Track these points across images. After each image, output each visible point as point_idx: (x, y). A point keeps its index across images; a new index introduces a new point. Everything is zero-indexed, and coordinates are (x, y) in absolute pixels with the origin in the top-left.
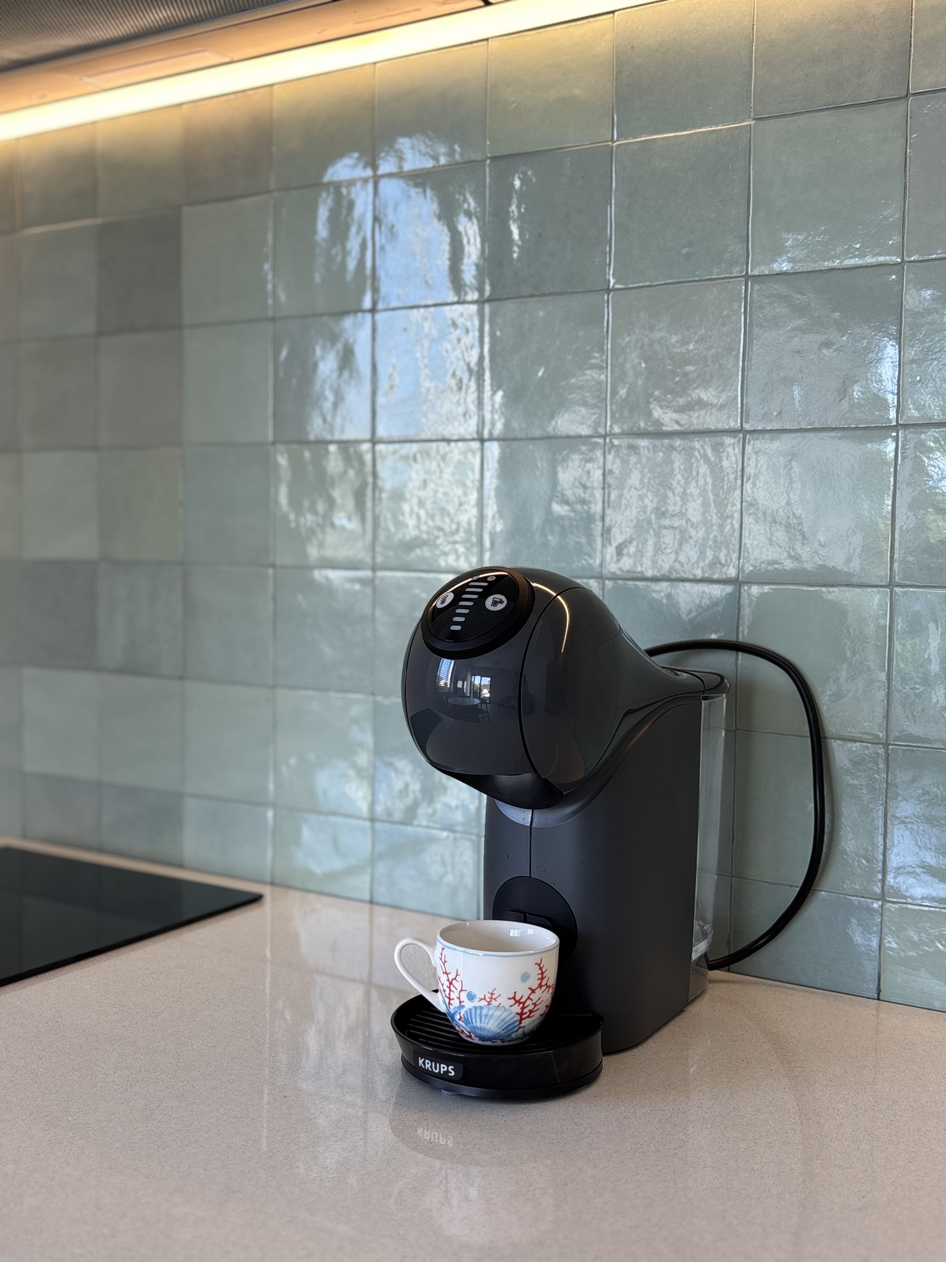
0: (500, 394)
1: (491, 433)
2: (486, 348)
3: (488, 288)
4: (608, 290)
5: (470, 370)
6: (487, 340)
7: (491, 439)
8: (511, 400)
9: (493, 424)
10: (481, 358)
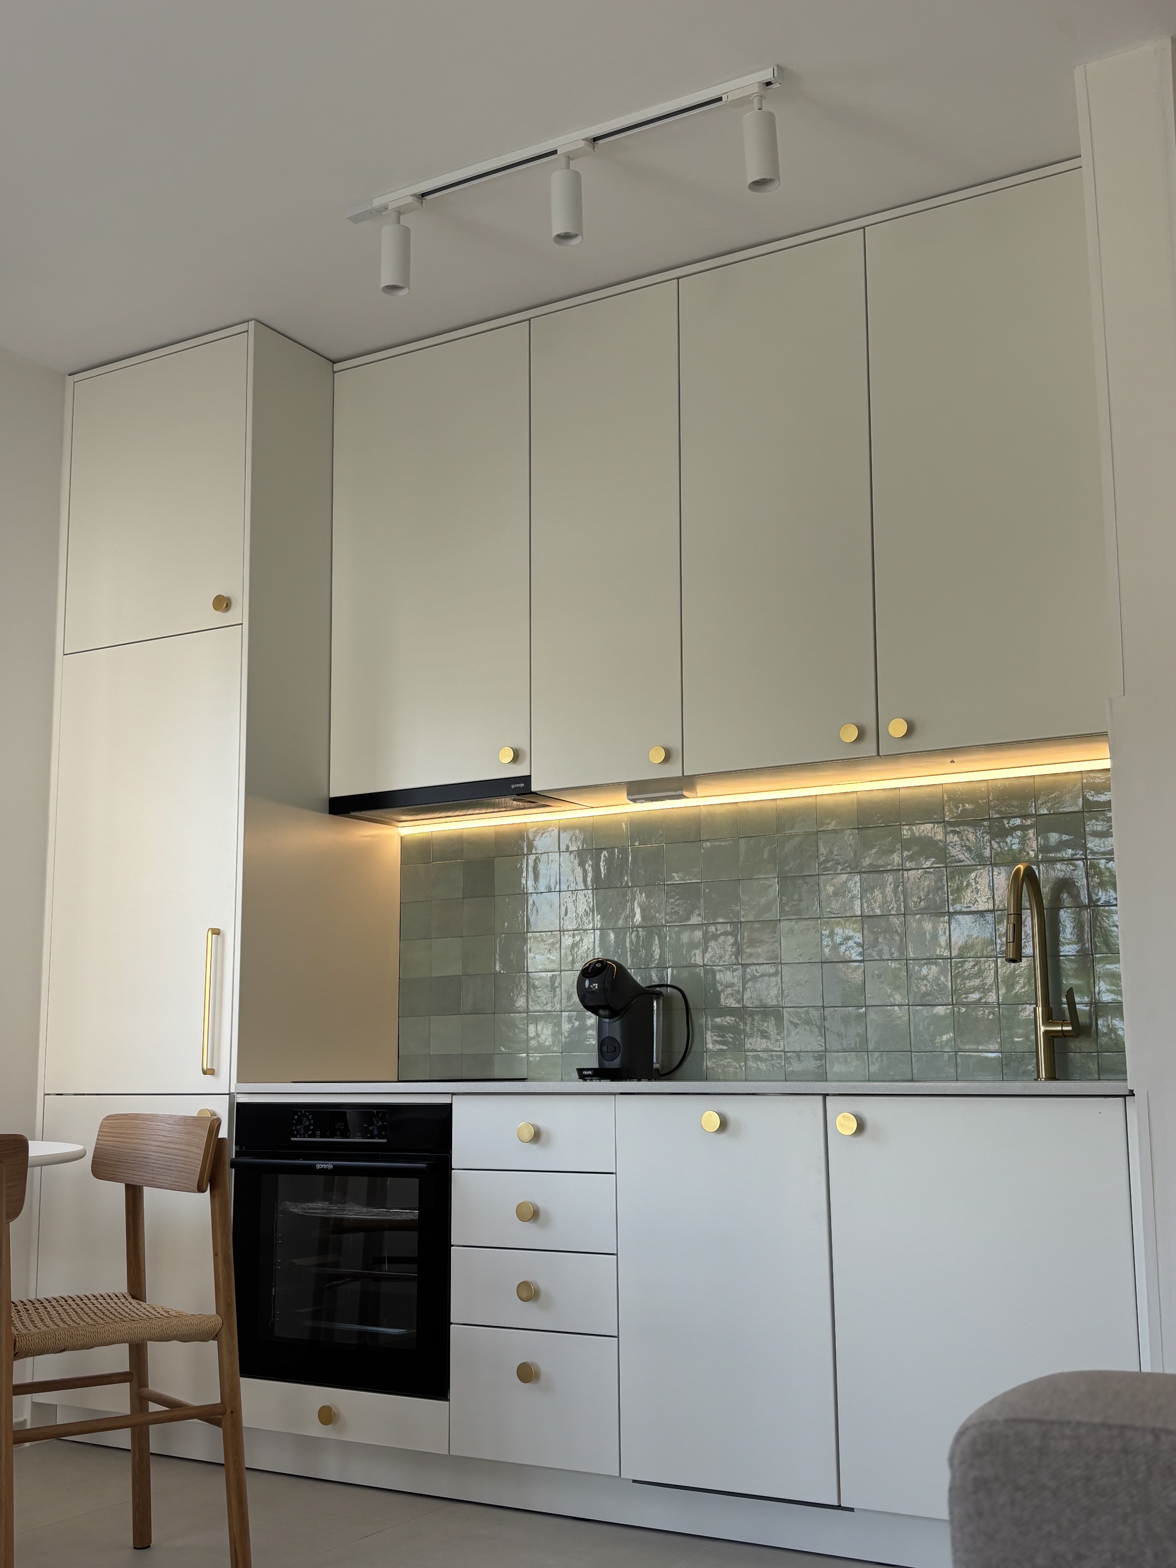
0: (599, 916)
1: (597, 927)
2: (595, 902)
3: (595, 886)
4: (629, 887)
5: (590, 909)
6: (595, 900)
7: (597, 929)
8: (602, 918)
9: (597, 925)
10: (593, 905)
